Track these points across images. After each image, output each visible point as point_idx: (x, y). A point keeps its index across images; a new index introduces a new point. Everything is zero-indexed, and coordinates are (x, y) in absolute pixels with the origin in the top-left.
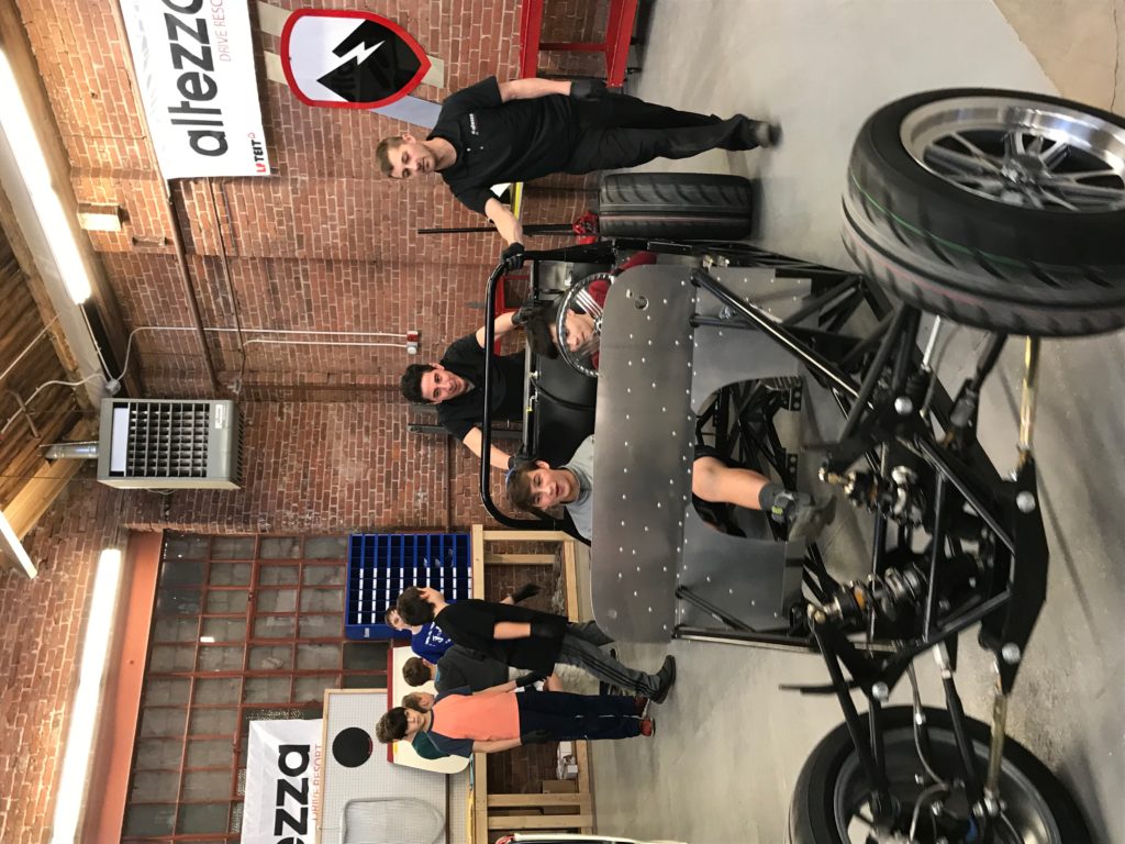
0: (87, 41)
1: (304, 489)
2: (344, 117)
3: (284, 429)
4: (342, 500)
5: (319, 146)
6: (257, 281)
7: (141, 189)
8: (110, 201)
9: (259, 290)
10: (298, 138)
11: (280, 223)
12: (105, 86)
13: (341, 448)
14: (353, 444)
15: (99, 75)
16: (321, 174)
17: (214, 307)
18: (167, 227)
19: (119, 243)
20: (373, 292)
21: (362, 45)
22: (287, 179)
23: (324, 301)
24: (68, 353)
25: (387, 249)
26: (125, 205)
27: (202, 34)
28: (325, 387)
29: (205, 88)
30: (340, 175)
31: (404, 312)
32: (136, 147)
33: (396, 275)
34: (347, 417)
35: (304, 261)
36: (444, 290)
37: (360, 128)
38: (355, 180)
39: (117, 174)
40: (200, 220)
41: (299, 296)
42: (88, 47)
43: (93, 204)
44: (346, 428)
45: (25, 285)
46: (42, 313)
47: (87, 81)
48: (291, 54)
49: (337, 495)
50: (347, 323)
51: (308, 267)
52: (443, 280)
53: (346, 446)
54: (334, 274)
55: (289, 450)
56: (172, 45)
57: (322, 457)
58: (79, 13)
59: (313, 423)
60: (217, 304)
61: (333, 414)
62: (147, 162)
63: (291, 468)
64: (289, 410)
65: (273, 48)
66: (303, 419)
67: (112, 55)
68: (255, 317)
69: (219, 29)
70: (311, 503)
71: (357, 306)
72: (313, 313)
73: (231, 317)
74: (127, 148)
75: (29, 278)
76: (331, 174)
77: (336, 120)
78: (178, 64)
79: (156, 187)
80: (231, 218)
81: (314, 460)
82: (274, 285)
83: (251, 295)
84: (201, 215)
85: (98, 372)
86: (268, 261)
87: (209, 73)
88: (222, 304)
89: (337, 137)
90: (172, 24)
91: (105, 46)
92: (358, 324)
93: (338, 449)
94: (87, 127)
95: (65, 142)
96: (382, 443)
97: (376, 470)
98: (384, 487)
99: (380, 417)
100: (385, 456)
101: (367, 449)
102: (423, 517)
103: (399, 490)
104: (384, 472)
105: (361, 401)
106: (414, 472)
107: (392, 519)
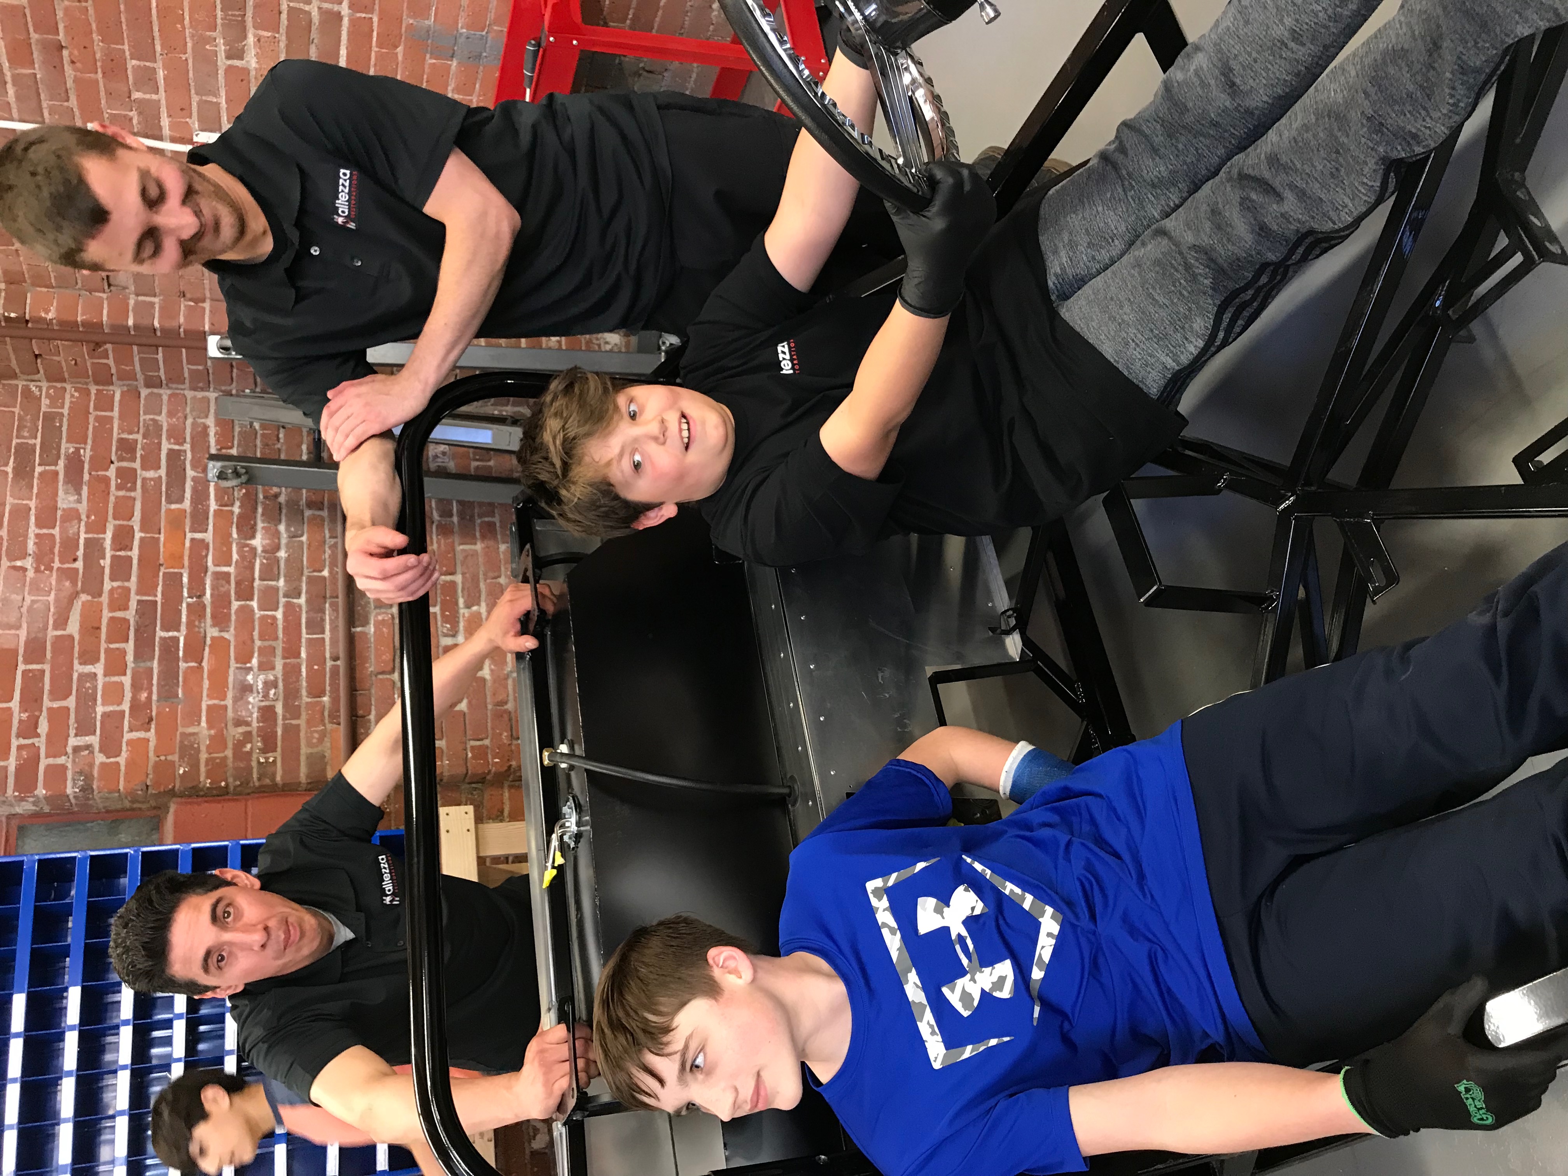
14: (21, 512)
96: (124, 510)
97: (105, 599)
98: (130, 658)
99: (122, 430)
100: (135, 553)
101: (72, 531)
102: (264, 751)
103: (183, 665)
104: (133, 605)
105: (55, 376)
106: (235, 605)
107: (157, 765)
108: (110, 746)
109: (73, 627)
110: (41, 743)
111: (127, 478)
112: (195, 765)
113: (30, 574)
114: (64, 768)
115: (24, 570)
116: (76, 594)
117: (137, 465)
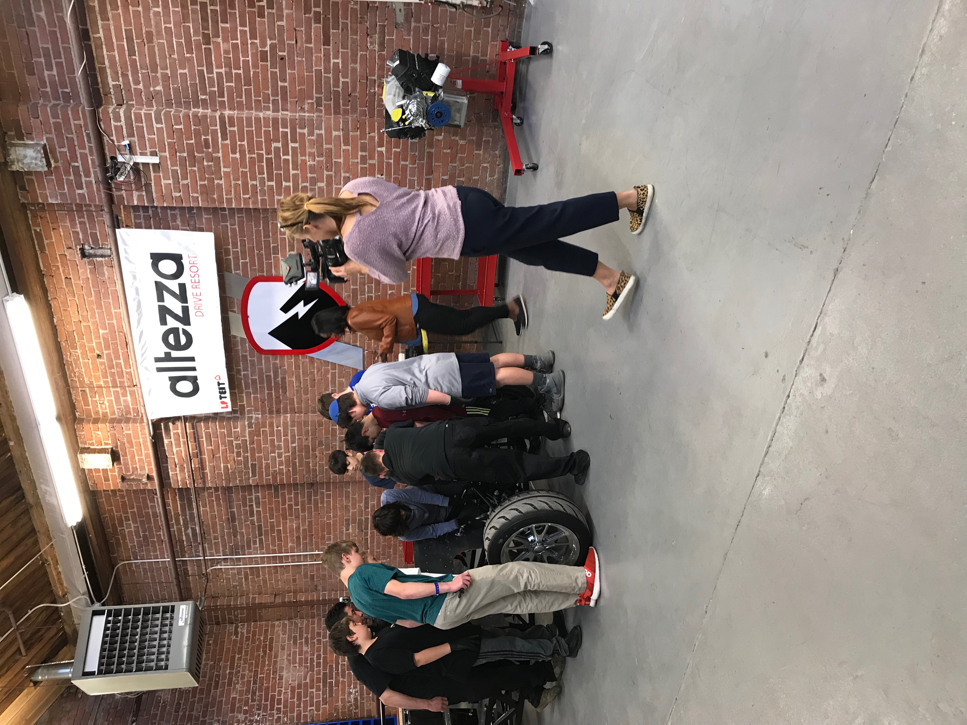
0: (96, 311)
1: (254, 693)
2: (289, 361)
3: (238, 645)
4: (286, 701)
5: (270, 389)
6: (219, 511)
7: (131, 432)
8: (106, 444)
9: (221, 519)
10: (254, 382)
11: (238, 455)
12: (107, 347)
13: (285, 657)
14: (295, 653)
15: (104, 338)
16: (271, 412)
17: (184, 538)
18: (149, 464)
19: (111, 482)
20: (310, 513)
21: (302, 302)
22: (245, 418)
23: (272, 527)
24: (60, 579)
25: (321, 472)
26: (117, 447)
27: (182, 296)
28: (272, 606)
29: (183, 340)
30: (286, 412)
31: (335, 530)
32: (129, 398)
33: (329, 496)
34: (290, 630)
35: (257, 486)
36: (366, 507)
37: (301, 370)
38: (297, 415)
39: (112, 421)
40: (175, 456)
41: (252, 521)
42: (97, 315)
43: (92, 447)
44: (289, 640)
45: (29, 513)
46: (39, 541)
47: (94, 344)
48: (249, 313)
49: (282, 697)
50: (290, 545)
51: (259, 494)
52: (366, 498)
53: (289, 655)
54: (280, 499)
55: (242, 662)
56: (159, 306)
57: (269, 665)
58: (92, 290)
59: (262, 638)
60: (187, 535)
61: (278, 629)
62: (137, 411)
63: (243, 677)
64: (243, 629)
65: (236, 309)
66: (254, 635)
67: (115, 322)
68: (217, 544)
69: (195, 291)
70: (259, 706)
71: (298, 528)
72: (263, 537)
73: (197, 547)
74: (122, 399)
75: (32, 507)
76: (278, 412)
77: (282, 365)
78: (163, 322)
79: (143, 429)
80: (201, 452)
81: (262, 669)
82: (232, 513)
83: (214, 525)
84: (177, 452)
85: (83, 594)
86: (228, 489)
87: (187, 328)
88: (191, 535)
89: (283, 379)
90: (160, 288)
91: (109, 314)
92: (299, 544)
93: (283, 658)
94: (91, 383)
95: (73, 397)
96: (319, 650)
97: (315, 672)
98: (321, 687)
99: (317, 629)
100: (322, 661)
101: (307, 656)
102: (355, 709)
103: (334, 688)
104: (322, 673)
105: (302, 618)
106: (347, 672)
107: (329, 714)
108: (318, 710)
109: (308, 680)
110: (302, 709)
111: (319, 641)
112: (338, 713)
113: (298, 667)
114: (307, 715)
115: (296, 667)
116: (308, 672)
117: (321, 638)
